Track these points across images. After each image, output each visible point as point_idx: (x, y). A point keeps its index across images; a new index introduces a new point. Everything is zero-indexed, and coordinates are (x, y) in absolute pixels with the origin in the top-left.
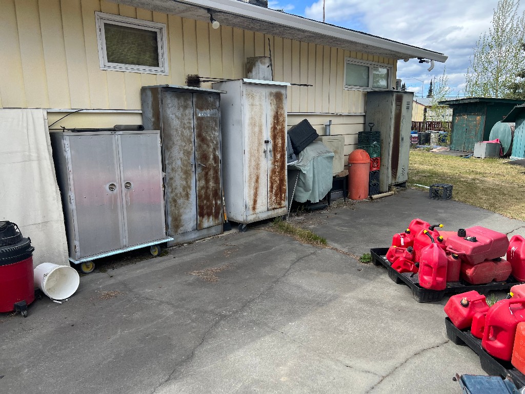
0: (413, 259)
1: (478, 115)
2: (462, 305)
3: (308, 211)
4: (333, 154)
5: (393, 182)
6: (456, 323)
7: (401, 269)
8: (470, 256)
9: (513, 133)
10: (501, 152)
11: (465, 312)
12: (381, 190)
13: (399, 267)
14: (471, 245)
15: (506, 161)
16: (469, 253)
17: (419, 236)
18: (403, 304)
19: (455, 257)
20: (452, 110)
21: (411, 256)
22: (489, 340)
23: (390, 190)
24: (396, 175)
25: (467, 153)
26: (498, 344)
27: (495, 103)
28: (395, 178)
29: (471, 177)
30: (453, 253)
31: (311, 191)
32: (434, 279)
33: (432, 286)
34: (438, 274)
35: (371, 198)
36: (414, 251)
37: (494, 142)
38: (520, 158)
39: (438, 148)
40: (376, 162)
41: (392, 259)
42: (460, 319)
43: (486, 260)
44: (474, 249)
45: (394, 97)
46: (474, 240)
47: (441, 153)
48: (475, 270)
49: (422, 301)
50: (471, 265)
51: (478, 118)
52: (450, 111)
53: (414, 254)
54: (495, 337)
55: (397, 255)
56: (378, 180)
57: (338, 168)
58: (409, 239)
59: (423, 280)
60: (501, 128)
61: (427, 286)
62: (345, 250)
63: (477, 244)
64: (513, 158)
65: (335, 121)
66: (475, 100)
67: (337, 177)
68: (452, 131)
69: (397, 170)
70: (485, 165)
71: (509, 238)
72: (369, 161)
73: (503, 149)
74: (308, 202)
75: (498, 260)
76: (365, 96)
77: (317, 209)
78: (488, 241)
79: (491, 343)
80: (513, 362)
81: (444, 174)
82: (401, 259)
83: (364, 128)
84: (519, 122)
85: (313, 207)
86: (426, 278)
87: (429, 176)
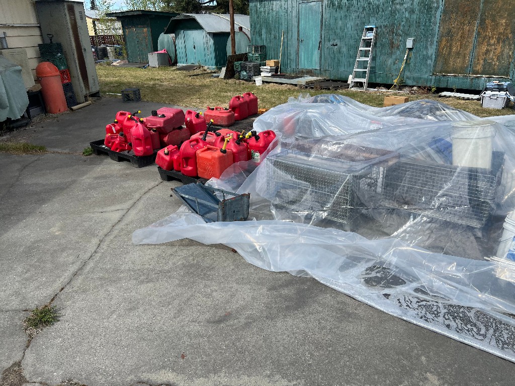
0: (126, 141)
1: (144, 28)
2: (166, 154)
3: (10, 130)
4: (19, 68)
5: (88, 92)
6: (165, 168)
7: (119, 150)
8: (163, 127)
9: (175, 43)
10: (169, 61)
11: (167, 158)
12: (78, 101)
13: (117, 150)
14: (162, 120)
15: (174, 68)
16: (162, 125)
17: (126, 123)
18: (128, 172)
19: (153, 131)
20: (120, 23)
21: (123, 139)
22: (184, 167)
23: (86, 101)
24: (88, 85)
25: (144, 64)
26: (190, 168)
27: (155, 15)
28: (89, 89)
29: (152, 83)
30: (152, 128)
31: (8, 108)
32: (144, 148)
33: (144, 153)
34: (146, 144)
35: (72, 109)
36: (125, 135)
37: (163, 52)
38: (184, 65)
39: (118, 62)
40: (66, 74)
41: (110, 145)
42: (166, 164)
43: (174, 129)
44: (165, 122)
45: (66, 7)
46: (163, 116)
47: (121, 66)
48: (168, 137)
49: (141, 166)
50: (165, 134)
51: (145, 30)
52: (118, 25)
53: (125, 137)
54: (187, 165)
55: (113, 141)
56: (73, 92)
57: (30, 83)
58: (118, 127)
59: (137, 151)
60: (165, 39)
61: (141, 154)
62: (67, 151)
63: (166, 118)
64: (180, 65)
65: (9, 32)
66: (138, 13)
67: (31, 91)
68: (126, 44)
69: (87, 80)
70: (160, 72)
71: (185, 112)
72: (58, 73)
73: (170, 57)
74: (9, 119)
75: (181, 128)
76: (34, 7)
77: (21, 126)
78: (172, 115)
79: (186, 169)
80: (199, 175)
81: (129, 83)
82: (117, 142)
83: (43, 40)
84: (177, 33)
85: (15, 125)
86: (138, 148)
87: (117, 86)
